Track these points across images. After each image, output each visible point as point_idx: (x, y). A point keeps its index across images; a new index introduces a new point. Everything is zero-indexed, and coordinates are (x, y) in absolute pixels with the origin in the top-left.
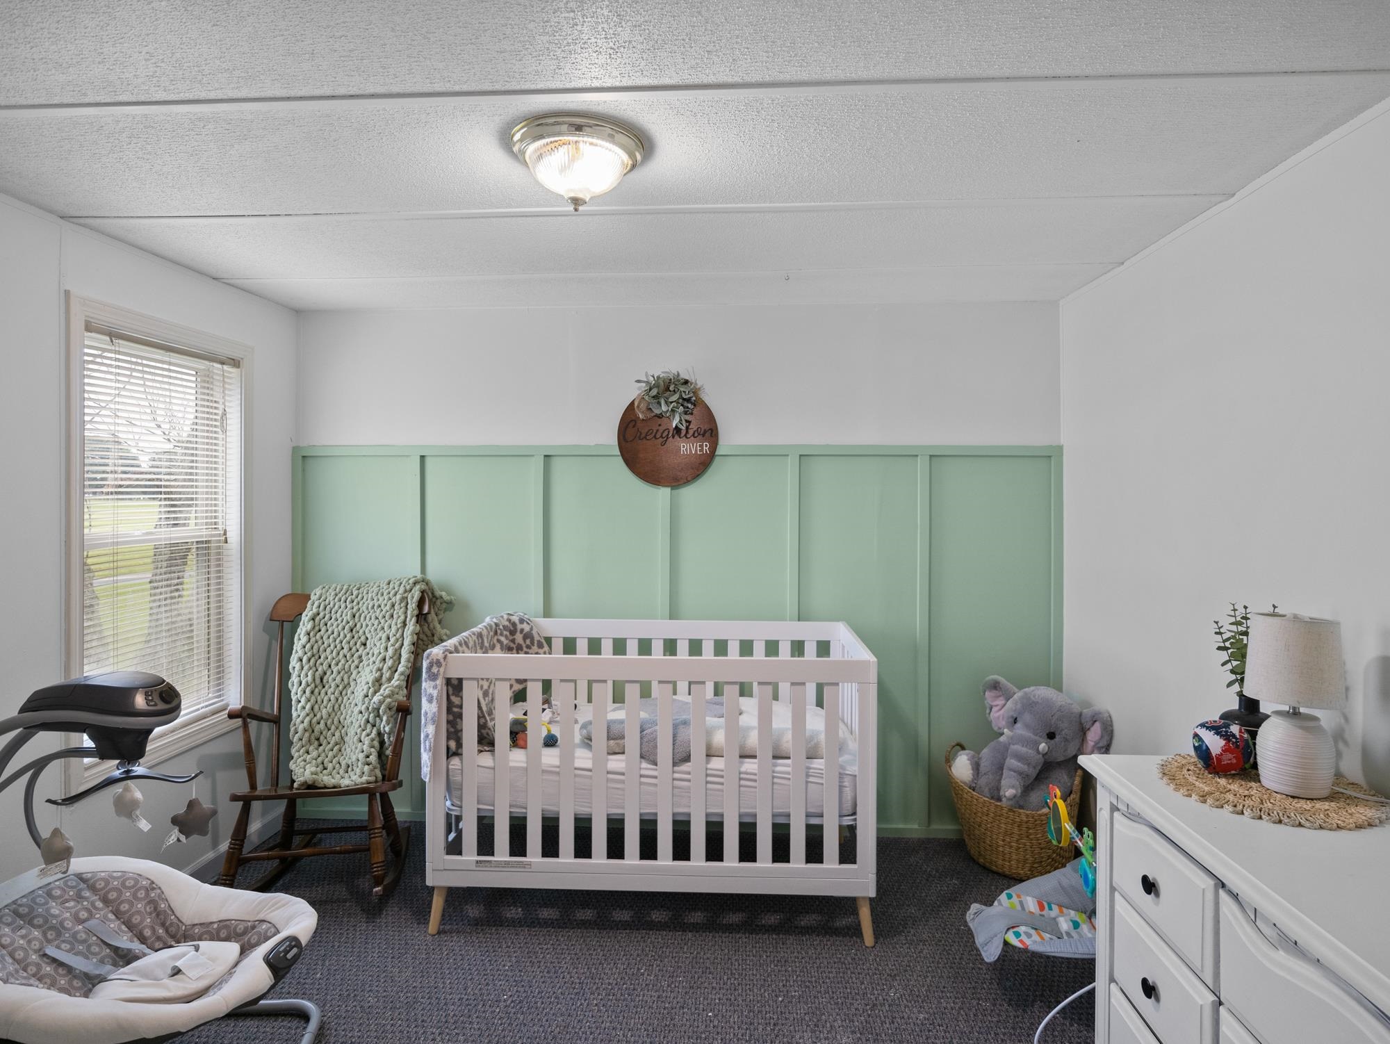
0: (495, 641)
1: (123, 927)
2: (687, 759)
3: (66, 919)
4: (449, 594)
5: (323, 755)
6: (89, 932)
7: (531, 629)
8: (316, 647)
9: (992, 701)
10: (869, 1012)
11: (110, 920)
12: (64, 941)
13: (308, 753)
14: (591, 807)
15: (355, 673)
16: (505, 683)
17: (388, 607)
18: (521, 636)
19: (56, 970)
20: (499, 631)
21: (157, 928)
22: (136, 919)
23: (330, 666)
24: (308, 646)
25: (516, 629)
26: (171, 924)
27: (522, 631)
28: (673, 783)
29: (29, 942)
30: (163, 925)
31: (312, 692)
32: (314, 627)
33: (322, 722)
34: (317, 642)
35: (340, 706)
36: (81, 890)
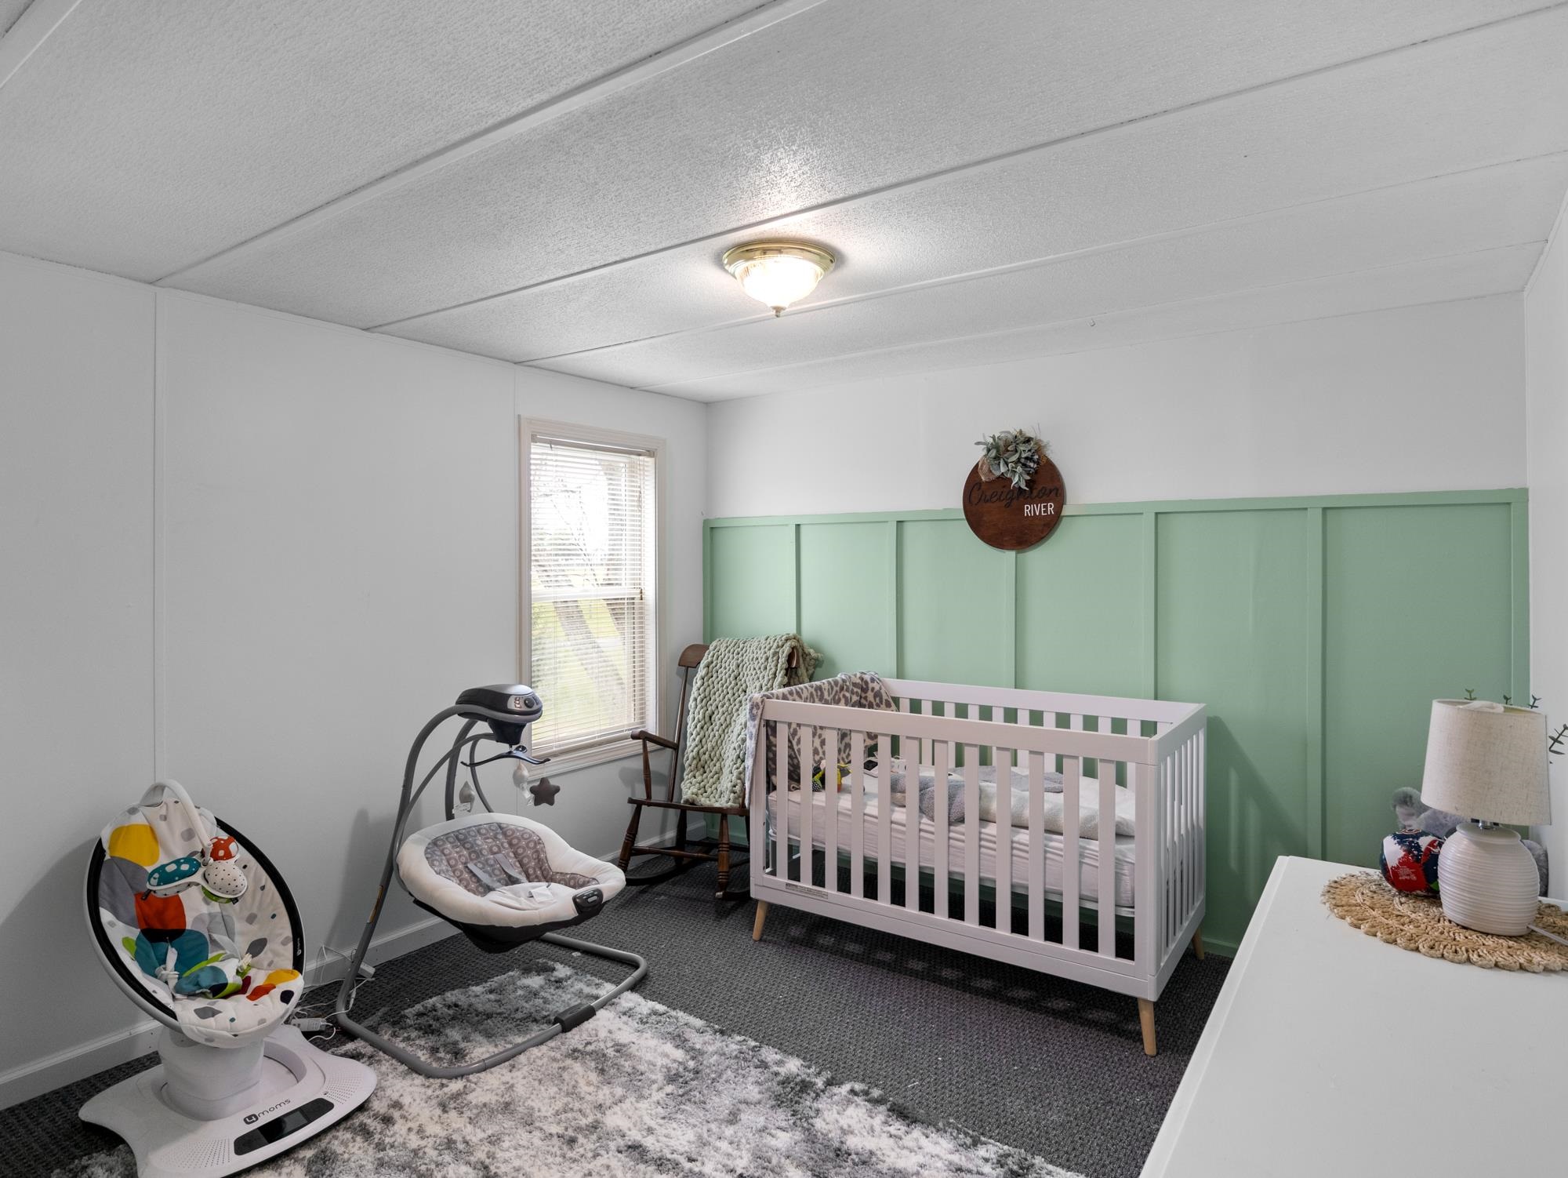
0: (841, 696)
1: (517, 864)
2: (961, 820)
3: (484, 849)
4: (817, 650)
5: (706, 781)
6: (496, 861)
7: (880, 688)
8: (707, 690)
9: (1404, 820)
10: (1099, 1106)
11: (511, 857)
12: (479, 862)
13: (695, 777)
14: (877, 852)
15: (735, 714)
16: (808, 728)
17: (763, 660)
18: (873, 694)
19: (471, 878)
20: (845, 687)
21: (537, 869)
22: (525, 861)
23: (717, 707)
24: (702, 689)
25: (868, 687)
26: (545, 869)
27: (873, 689)
28: (949, 842)
29: (460, 856)
30: (541, 868)
31: (702, 728)
32: (708, 674)
33: (707, 753)
34: (709, 686)
35: (722, 742)
36: (497, 833)
